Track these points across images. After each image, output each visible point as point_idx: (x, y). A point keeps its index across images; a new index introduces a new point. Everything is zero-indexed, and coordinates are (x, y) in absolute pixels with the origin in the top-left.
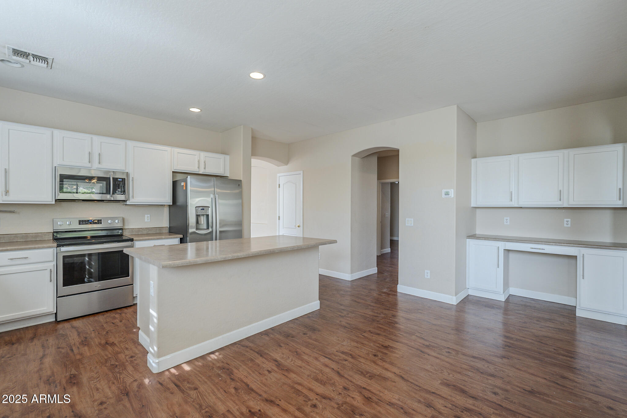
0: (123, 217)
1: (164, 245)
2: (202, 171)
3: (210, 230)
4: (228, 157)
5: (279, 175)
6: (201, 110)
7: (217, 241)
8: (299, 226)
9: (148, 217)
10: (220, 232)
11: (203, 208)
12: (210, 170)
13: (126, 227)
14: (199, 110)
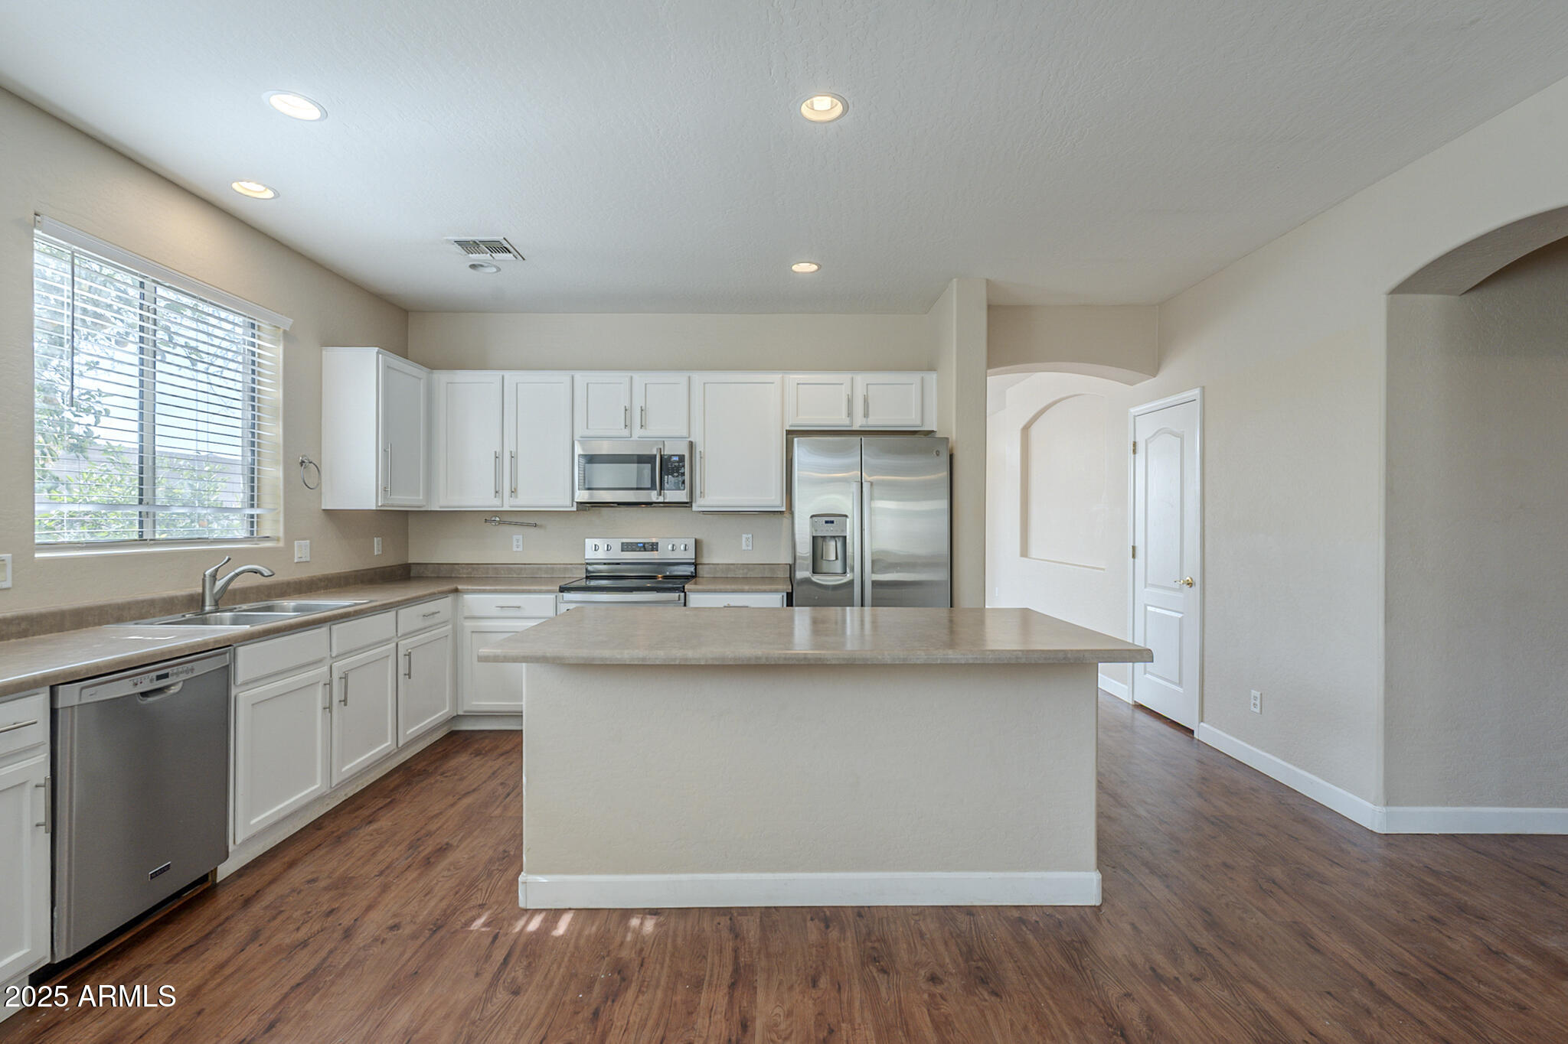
0: (697, 537)
1: (747, 607)
2: (859, 424)
3: (849, 576)
4: (932, 378)
5: (1134, 411)
6: (820, 267)
7: (866, 608)
8: (1190, 584)
9: (747, 539)
10: (875, 584)
11: (830, 519)
12: (880, 419)
13: (705, 560)
14: (814, 267)
